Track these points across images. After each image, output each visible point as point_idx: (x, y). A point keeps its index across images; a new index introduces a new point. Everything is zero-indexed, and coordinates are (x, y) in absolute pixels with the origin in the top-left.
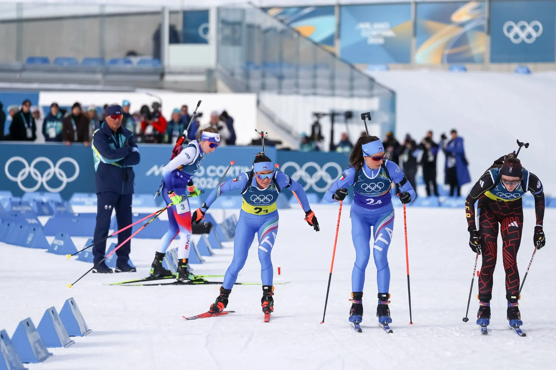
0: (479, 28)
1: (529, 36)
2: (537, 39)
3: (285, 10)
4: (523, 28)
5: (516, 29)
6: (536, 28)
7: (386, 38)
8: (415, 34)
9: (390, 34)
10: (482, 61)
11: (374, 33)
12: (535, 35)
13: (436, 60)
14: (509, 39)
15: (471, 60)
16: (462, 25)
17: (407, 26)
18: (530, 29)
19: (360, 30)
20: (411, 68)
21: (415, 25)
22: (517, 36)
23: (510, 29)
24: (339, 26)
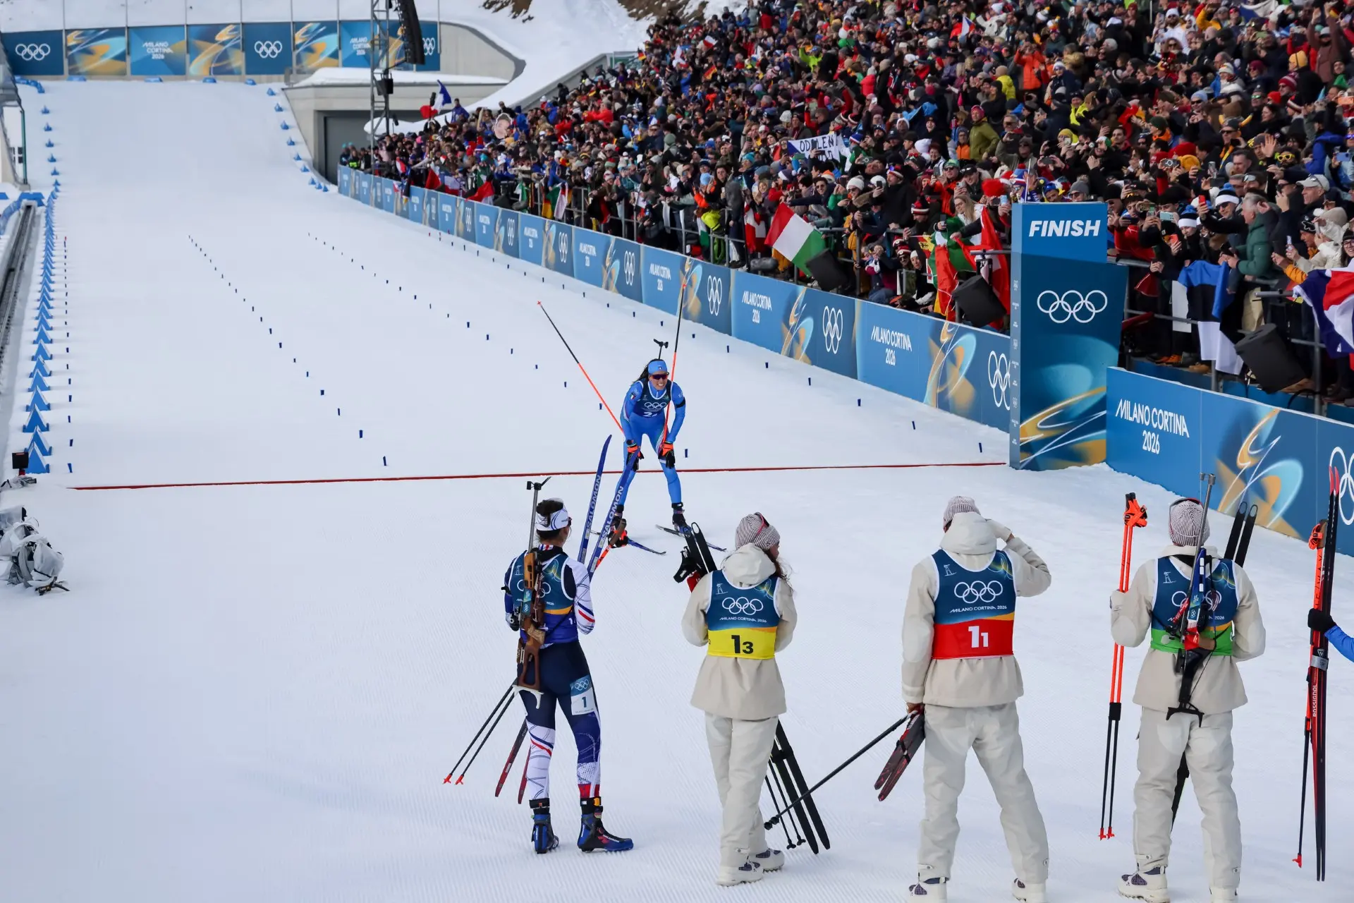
0: (236, 46)
1: (273, 53)
2: (279, 54)
3: (85, 32)
4: (268, 46)
5: (264, 47)
6: (278, 46)
7: (165, 54)
8: (188, 52)
9: (169, 51)
10: (239, 73)
11: (157, 50)
12: (277, 52)
13: (206, 73)
14: (258, 54)
15: (231, 72)
16: (223, 44)
17: (182, 45)
18: (273, 47)
19: (146, 48)
20: (186, 79)
21: (188, 43)
22: (264, 53)
23: (259, 47)
24: (129, 44)
